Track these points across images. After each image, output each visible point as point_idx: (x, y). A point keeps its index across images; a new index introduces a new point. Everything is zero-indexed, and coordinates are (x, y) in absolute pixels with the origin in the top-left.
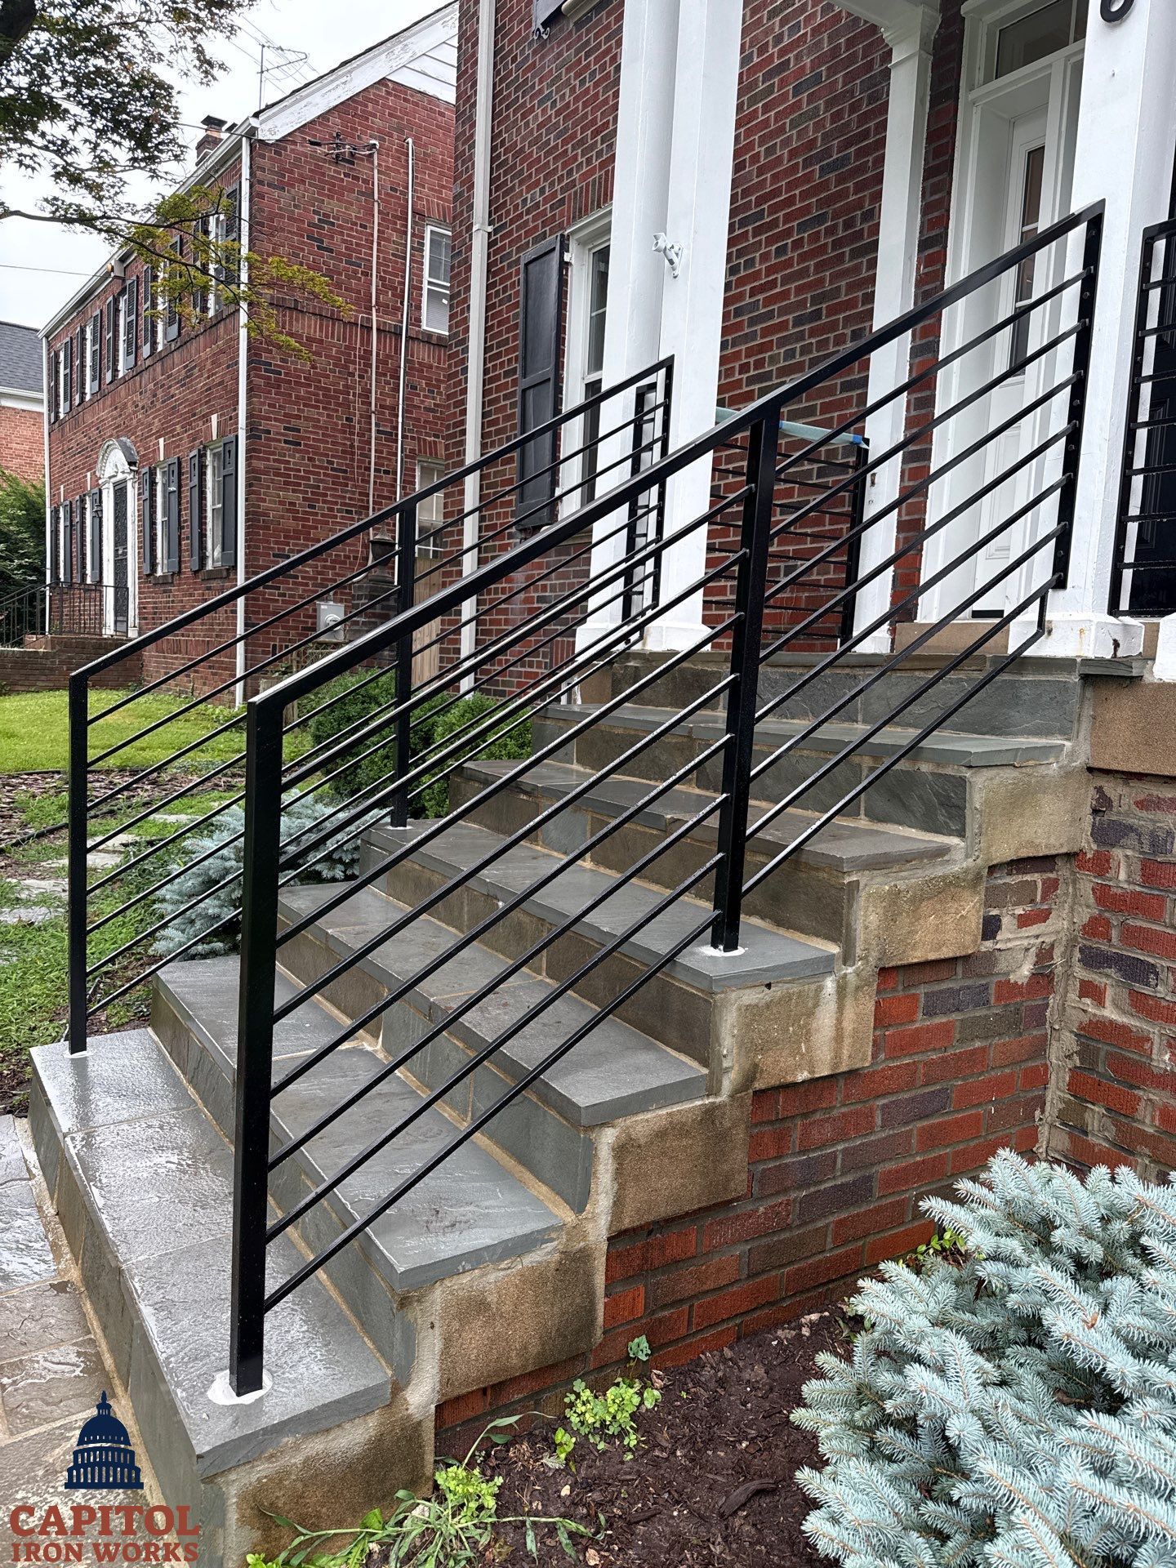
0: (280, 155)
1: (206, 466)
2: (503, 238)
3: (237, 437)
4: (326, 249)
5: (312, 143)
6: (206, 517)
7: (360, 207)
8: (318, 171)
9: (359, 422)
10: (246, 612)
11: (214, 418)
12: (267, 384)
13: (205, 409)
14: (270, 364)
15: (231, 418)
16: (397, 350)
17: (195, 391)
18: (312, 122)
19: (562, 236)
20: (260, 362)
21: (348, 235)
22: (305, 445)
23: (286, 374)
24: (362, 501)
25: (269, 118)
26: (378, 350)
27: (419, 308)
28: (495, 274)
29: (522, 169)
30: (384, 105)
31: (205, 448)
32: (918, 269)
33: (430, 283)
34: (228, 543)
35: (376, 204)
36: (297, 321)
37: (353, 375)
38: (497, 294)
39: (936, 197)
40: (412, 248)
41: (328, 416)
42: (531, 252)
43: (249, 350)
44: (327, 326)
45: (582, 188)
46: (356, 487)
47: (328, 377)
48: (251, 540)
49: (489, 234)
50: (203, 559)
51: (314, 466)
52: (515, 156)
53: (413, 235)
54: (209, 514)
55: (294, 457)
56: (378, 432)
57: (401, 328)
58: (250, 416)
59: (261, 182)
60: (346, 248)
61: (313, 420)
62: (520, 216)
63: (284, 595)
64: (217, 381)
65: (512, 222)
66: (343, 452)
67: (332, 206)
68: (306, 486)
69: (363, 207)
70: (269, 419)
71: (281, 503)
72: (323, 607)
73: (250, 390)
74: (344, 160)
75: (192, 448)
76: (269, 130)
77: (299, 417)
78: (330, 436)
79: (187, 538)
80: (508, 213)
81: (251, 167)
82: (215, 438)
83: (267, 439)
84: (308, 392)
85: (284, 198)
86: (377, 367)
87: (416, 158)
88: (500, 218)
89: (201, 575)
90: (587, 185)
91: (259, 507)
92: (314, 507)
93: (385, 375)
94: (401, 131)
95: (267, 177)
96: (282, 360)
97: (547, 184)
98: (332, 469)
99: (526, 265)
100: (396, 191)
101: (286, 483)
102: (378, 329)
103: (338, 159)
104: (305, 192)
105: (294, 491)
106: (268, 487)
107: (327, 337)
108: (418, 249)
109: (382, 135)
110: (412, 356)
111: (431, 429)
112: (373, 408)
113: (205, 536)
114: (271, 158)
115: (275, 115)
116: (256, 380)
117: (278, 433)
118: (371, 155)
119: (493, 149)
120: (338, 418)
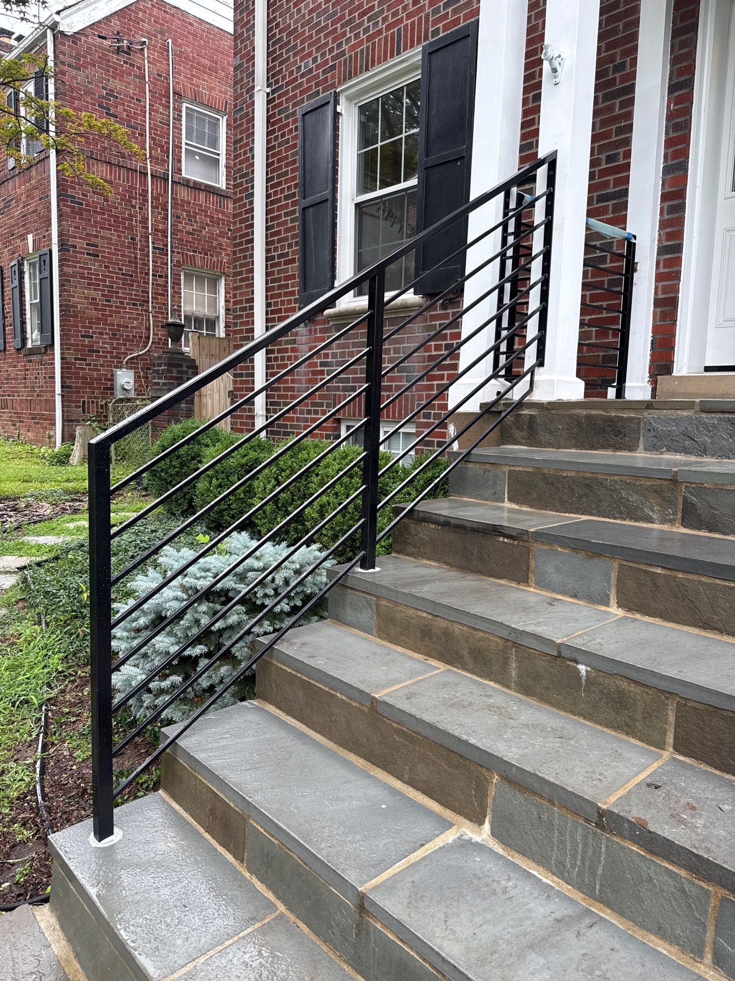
0: (77, 44)
1: (24, 273)
2: (280, 97)
3: (51, 251)
4: (112, 115)
5: (100, 37)
6: (25, 310)
7: (136, 86)
8: (104, 58)
9: (140, 241)
10: (62, 378)
11: (30, 237)
12: (73, 212)
13: (22, 231)
14: (74, 197)
15: (44, 237)
16: (166, 191)
17: (13, 217)
18: (99, 22)
19: (335, 92)
20: (67, 196)
21: (128, 106)
22: (102, 257)
23: (87, 205)
24: (144, 297)
25: (67, 16)
26: (152, 190)
27: (180, 161)
28: (273, 124)
29: (296, 44)
30: (150, 15)
31: (23, 259)
32: (669, 106)
33: (186, 144)
34: (46, 327)
35: (147, 85)
36: (93, 166)
37: (134, 207)
38: (276, 138)
39: (685, 51)
40: (174, 118)
41: (118, 236)
42: (307, 105)
43: (58, 186)
44: (115, 171)
45: (351, 57)
46: (139, 286)
47: (117, 208)
48: (64, 325)
49: (268, 94)
50: (24, 340)
51: (109, 272)
52: (288, 35)
53: (174, 109)
54: (28, 307)
55: (94, 265)
56: (154, 248)
57: (168, 175)
58: (60, 234)
59: (62, 63)
60: (127, 116)
61: (107, 238)
62: (296, 79)
63: (90, 365)
64: (31, 210)
65: (288, 84)
66: (129, 262)
67: (115, 84)
68: (104, 286)
69: (138, 87)
70: (75, 237)
71: (85, 298)
72: (119, 372)
73: (60, 216)
74: (123, 51)
75: (12, 259)
76: (68, 25)
77: (97, 236)
78: (120, 251)
79: (11, 325)
80: (284, 78)
81: (54, 52)
82: (31, 251)
83: (74, 252)
84: (102, 218)
85: (81, 76)
86: (152, 202)
87: (174, 54)
88: (277, 82)
89: (23, 352)
90: (356, 54)
91: (70, 301)
92: (110, 301)
93: (158, 208)
94: (162, 33)
95: (67, 59)
96: (83, 195)
97: (319, 54)
98: (122, 274)
99: (303, 115)
100: (160, 76)
101: (89, 284)
102: (152, 175)
103: (119, 50)
104: (96, 73)
105: (95, 290)
106: (76, 287)
107: (115, 179)
108: (178, 119)
109: (149, 35)
110: (176, 195)
111: (190, 246)
112: (150, 231)
113: (25, 323)
114: (69, 46)
115: (71, 14)
116: (65, 209)
117: (81, 248)
118: (142, 50)
119: (269, 30)
120: (126, 238)
